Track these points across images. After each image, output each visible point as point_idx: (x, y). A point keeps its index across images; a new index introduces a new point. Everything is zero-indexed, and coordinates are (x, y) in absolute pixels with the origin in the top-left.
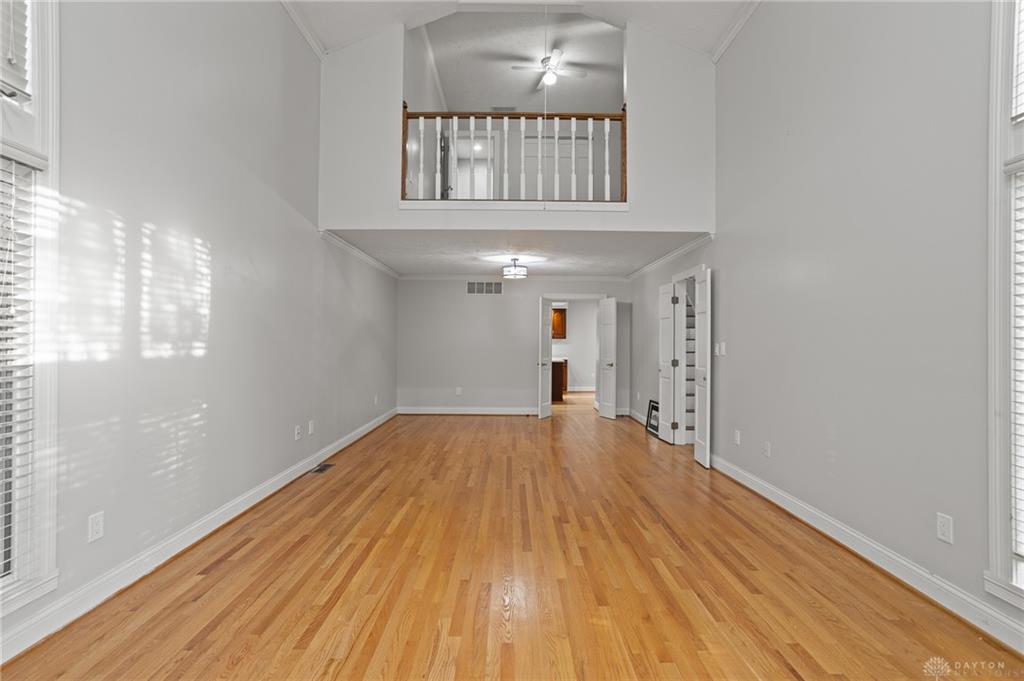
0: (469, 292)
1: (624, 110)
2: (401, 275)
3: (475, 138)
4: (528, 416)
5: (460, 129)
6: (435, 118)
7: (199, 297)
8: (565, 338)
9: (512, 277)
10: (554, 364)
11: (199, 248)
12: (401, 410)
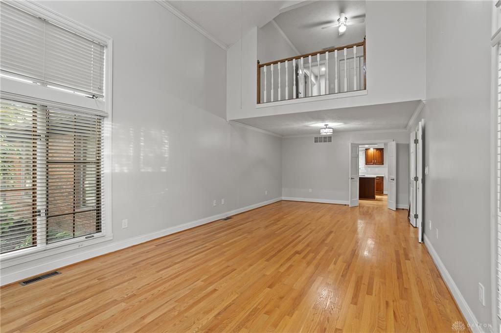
0: (315, 142)
1: (365, 39)
2: (283, 136)
3: (320, 65)
4: (345, 205)
5: (312, 61)
6: (270, 65)
7: (164, 151)
8: (383, 164)
9: (325, 134)
10: (360, 178)
11: (163, 133)
12: (284, 198)
